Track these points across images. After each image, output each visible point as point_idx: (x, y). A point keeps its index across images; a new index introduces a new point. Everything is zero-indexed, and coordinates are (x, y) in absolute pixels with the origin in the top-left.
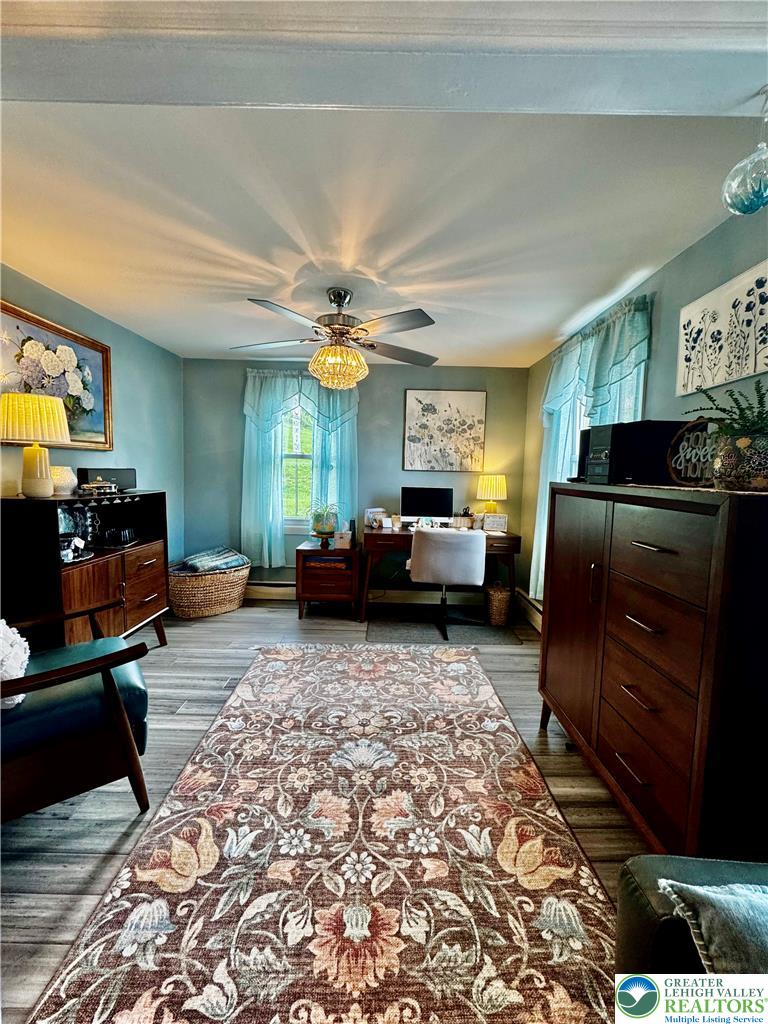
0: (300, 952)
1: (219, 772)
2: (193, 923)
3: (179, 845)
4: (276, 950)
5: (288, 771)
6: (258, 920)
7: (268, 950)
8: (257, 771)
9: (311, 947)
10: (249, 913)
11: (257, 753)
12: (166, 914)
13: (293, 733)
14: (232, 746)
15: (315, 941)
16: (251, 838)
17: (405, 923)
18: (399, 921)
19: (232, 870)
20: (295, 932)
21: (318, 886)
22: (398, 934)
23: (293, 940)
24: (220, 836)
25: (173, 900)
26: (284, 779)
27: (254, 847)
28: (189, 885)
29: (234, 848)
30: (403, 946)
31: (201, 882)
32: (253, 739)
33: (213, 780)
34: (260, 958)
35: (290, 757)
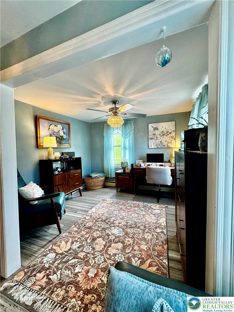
0: (76, 275)
1: (79, 229)
2: (58, 260)
3: (63, 243)
4: (71, 272)
5: (94, 231)
6: (71, 264)
7: (70, 271)
8: (87, 230)
9: (79, 274)
10: (70, 262)
11: (89, 226)
12: (54, 256)
13: (100, 222)
14: (84, 223)
15: (81, 273)
16: (78, 245)
17: (104, 277)
18: (103, 276)
19: (71, 251)
20: (77, 270)
21: (88, 261)
22: (101, 279)
23: (76, 271)
24: (72, 243)
25: (57, 254)
26: (93, 233)
27: (78, 247)
28: (61, 252)
29: (74, 246)
30: (100, 282)
31: (64, 252)
32: (90, 222)
33: (77, 230)
34: (68, 272)
35: (96, 228)
